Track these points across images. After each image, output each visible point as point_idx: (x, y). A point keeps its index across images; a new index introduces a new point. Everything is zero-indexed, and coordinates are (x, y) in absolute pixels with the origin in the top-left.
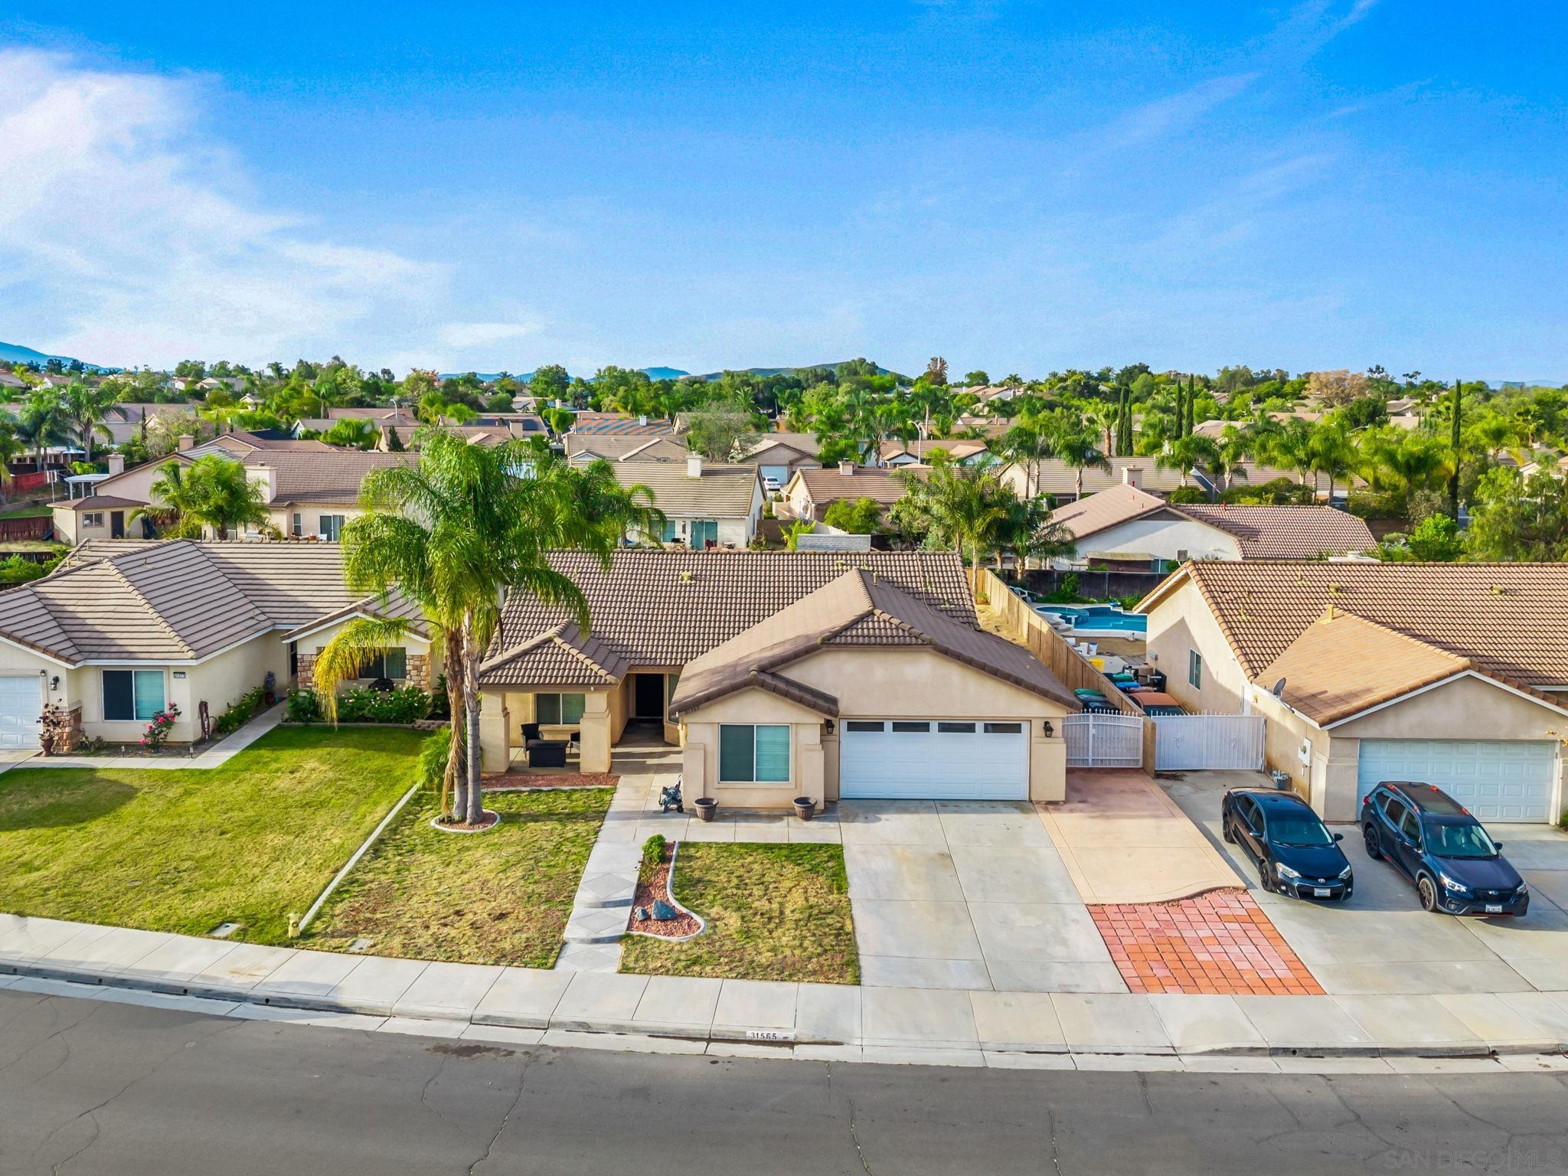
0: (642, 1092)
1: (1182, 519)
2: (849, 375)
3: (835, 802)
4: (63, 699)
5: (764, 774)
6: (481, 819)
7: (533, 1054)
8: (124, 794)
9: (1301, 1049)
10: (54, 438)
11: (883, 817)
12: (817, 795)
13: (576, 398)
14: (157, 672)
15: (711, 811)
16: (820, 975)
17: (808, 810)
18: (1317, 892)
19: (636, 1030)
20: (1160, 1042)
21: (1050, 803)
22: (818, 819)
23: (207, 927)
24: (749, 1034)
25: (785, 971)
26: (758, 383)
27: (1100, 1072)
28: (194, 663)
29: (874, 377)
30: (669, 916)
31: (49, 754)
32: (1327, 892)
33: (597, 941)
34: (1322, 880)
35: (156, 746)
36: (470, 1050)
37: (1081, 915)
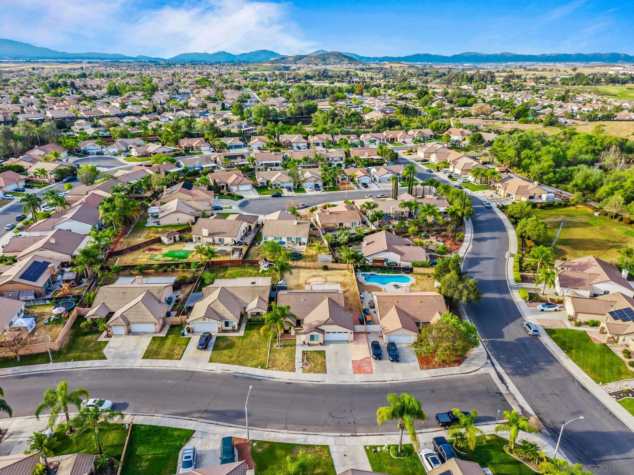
0: (306, 388)
3: (326, 342)
4: (220, 326)
5: (316, 340)
6: (281, 346)
7: (296, 384)
9: (368, 381)
11: (330, 345)
12: (322, 342)
14: (232, 321)
15: (309, 345)
16: (323, 373)
18: (377, 359)
19: (305, 380)
20: (355, 381)
21: (351, 341)
22: (322, 345)
23: (256, 366)
24: (316, 381)
25: (319, 372)
30: (306, 364)
31: (219, 333)
33: (299, 368)
36: (290, 383)
37: (351, 362)
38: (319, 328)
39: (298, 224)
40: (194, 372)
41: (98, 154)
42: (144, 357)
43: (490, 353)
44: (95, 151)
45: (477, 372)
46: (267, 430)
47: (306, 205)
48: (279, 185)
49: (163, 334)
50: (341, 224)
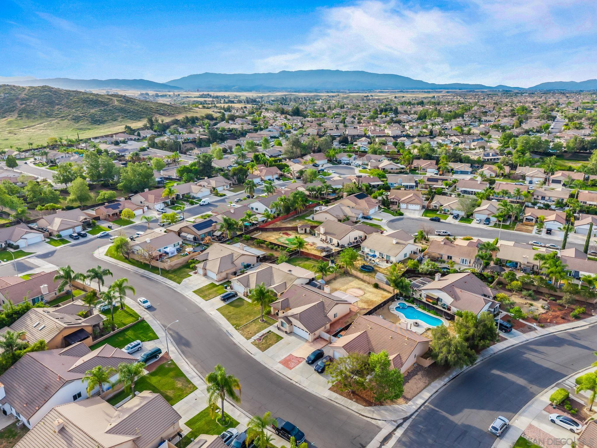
3: (291, 333)
4: (245, 291)
5: (285, 327)
6: (263, 321)
11: (291, 336)
16: (262, 350)
20: (272, 367)
21: (309, 342)
22: (287, 334)
23: (233, 325)
24: (251, 352)
25: (260, 348)
30: (260, 339)
31: (244, 296)
33: (253, 339)
37: (288, 354)
38: (289, 318)
39: (397, 243)
40: (203, 311)
41: (347, 164)
42: (194, 292)
43: (413, 417)
44: (346, 162)
45: (373, 422)
46: (186, 360)
47: (449, 233)
48: (448, 211)
49: (217, 284)
50: (450, 258)
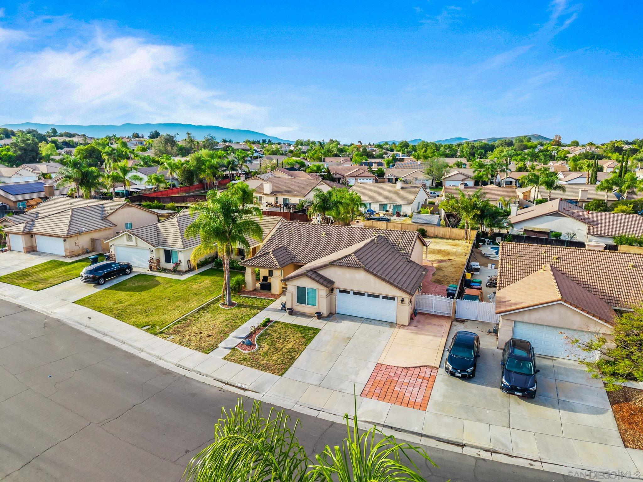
1: (565, 216)
2: (519, 142)
3: (334, 314)
4: (155, 256)
5: (310, 303)
6: (232, 304)
7: (180, 377)
8: (157, 284)
9: (394, 428)
10: (233, 169)
11: (343, 322)
12: (325, 312)
13: (408, 153)
14: (176, 252)
15: (291, 312)
16: (273, 371)
17: (319, 315)
18: (457, 374)
19: (211, 377)
21: (403, 325)
22: (323, 319)
23: (143, 326)
24: (237, 385)
25: (265, 367)
26: (477, 146)
27: (324, 420)
28: (183, 250)
29: (529, 143)
30: (250, 344)
31: (151, 270)
32: (460, 375)
33: (226, 348)
34: (459, 371)
35: (175, 271)
37: (372, 366)
38: (321, 272)
39: (402, 188)
49: (70, 260)
